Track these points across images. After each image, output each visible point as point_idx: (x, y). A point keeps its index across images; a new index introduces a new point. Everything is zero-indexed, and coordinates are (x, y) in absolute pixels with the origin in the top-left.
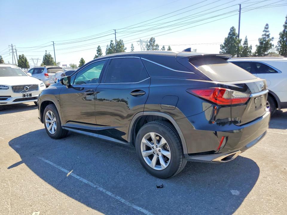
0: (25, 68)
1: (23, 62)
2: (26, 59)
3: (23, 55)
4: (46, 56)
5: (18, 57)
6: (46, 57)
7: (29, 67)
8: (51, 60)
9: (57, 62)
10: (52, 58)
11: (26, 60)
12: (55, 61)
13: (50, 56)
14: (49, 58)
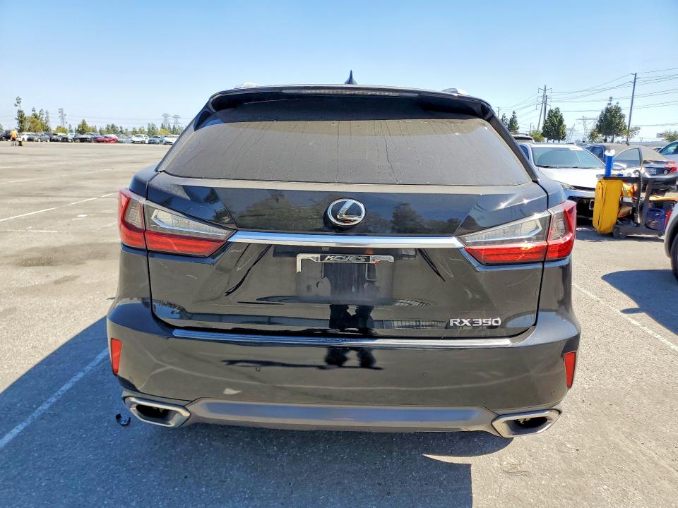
0: (555, 139)
1: (553, 125)
2: (561, 117)
3: (557, 109)
4: (608, 110)
5: (547, 112)
6: (608, 114)
7: (564, 137)
8: (617, 121)
9: (633, 125)
10: (622, 117)
11: (561, 121)
12: (627, 124)
13: (618, 110)
14: (613, 116)
